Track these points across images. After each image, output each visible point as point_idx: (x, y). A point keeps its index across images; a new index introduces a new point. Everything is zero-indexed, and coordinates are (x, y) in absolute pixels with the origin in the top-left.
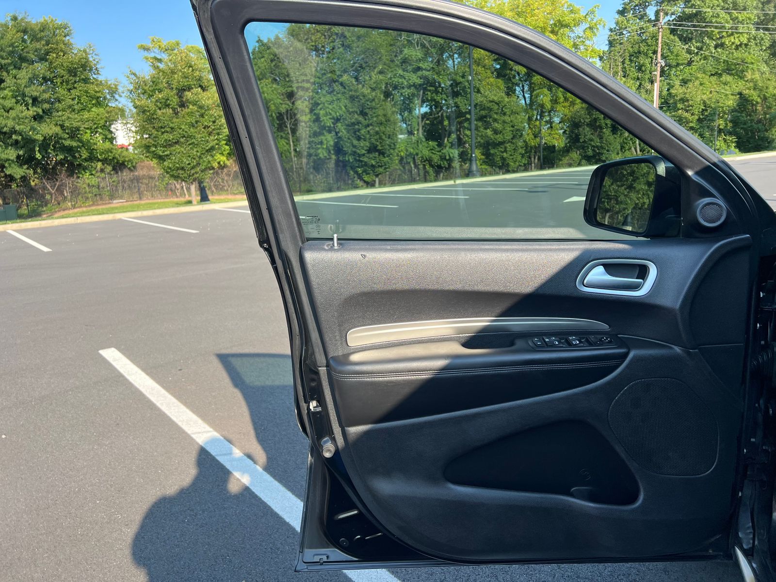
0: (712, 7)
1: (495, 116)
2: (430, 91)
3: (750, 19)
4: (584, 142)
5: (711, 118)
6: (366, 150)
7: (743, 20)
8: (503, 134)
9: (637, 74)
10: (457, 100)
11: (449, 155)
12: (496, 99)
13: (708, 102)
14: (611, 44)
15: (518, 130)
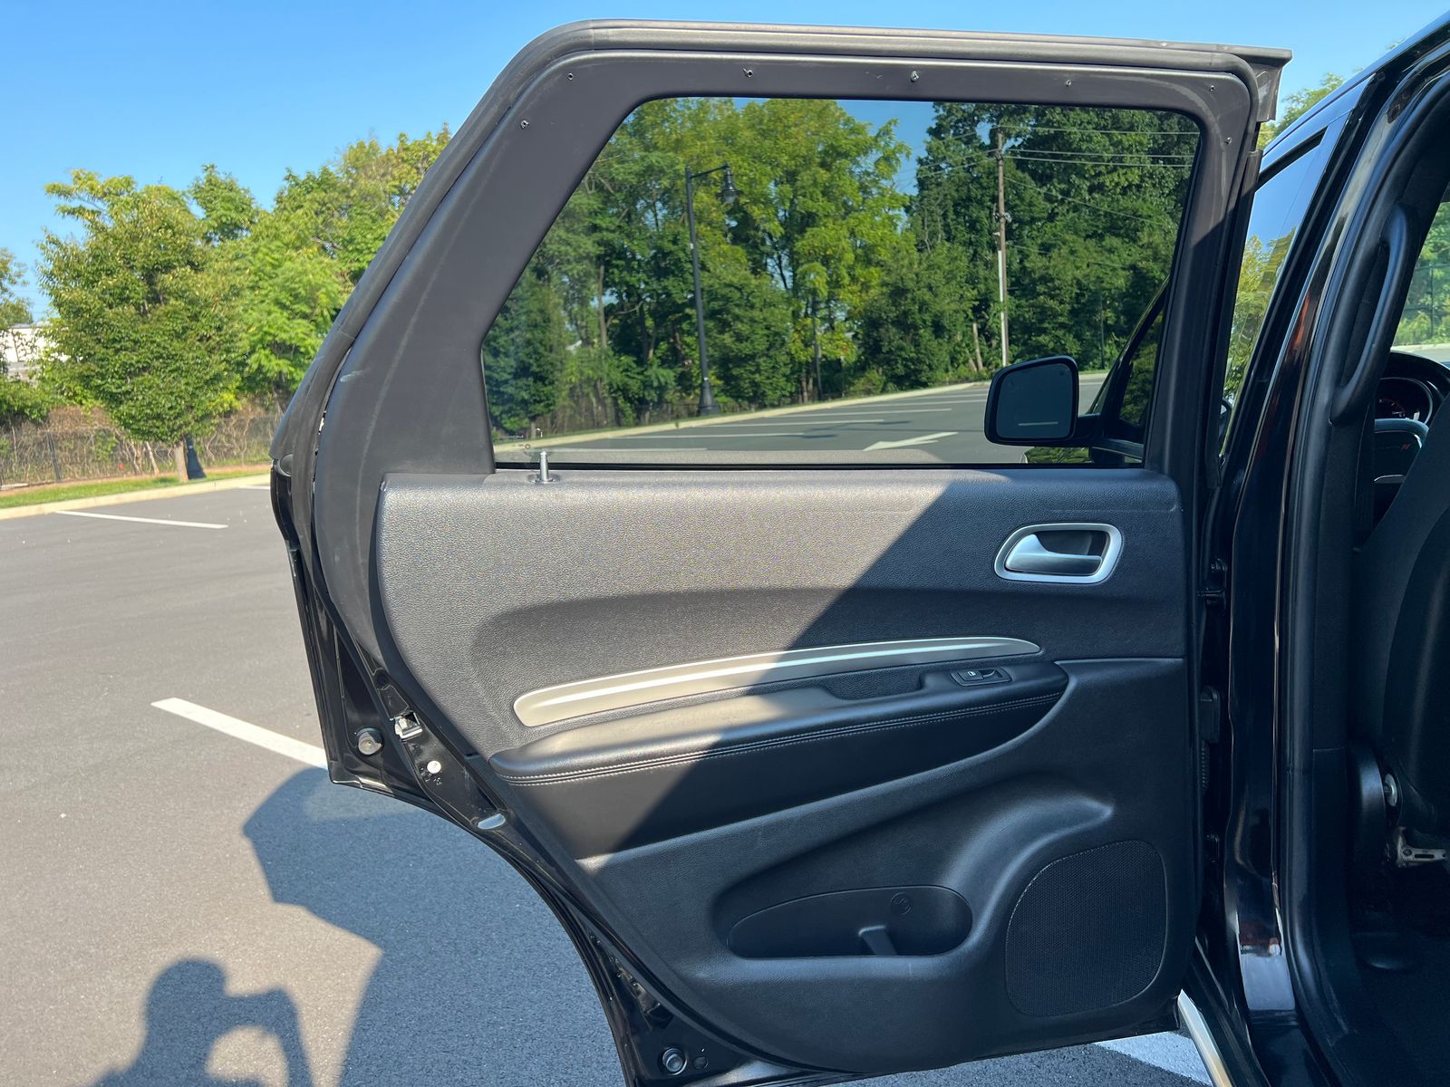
0: (1080, 125)
1: (737, 311)
2: (617, 267)
3: (1141, 144)
4: (890, 352)
5: (1091, 308)
6: (509, 374)
7: (1131, 146)
8: (752, 342)
9: (967, 236)
10: (665, 283)
11: (659, 381)
12: (735, 280)
13: (1084, 282)
14: (922, 184)
15: (777, 334)
